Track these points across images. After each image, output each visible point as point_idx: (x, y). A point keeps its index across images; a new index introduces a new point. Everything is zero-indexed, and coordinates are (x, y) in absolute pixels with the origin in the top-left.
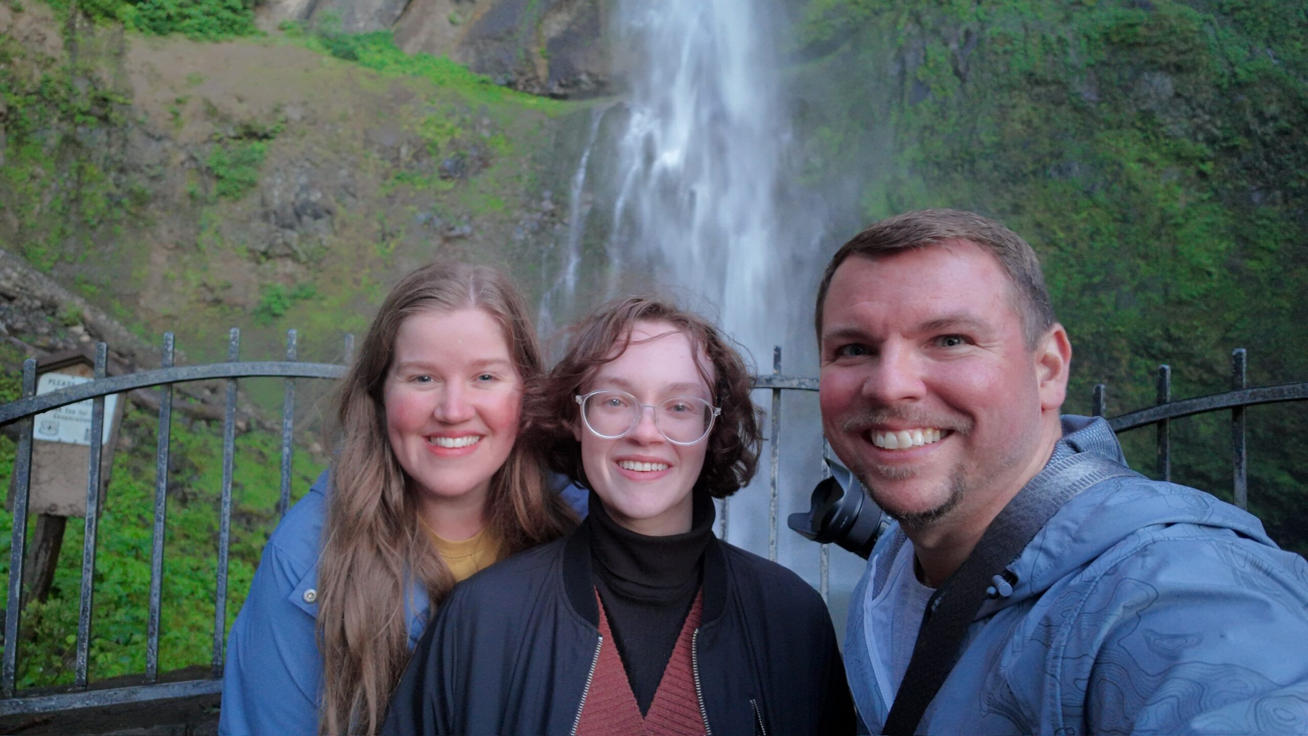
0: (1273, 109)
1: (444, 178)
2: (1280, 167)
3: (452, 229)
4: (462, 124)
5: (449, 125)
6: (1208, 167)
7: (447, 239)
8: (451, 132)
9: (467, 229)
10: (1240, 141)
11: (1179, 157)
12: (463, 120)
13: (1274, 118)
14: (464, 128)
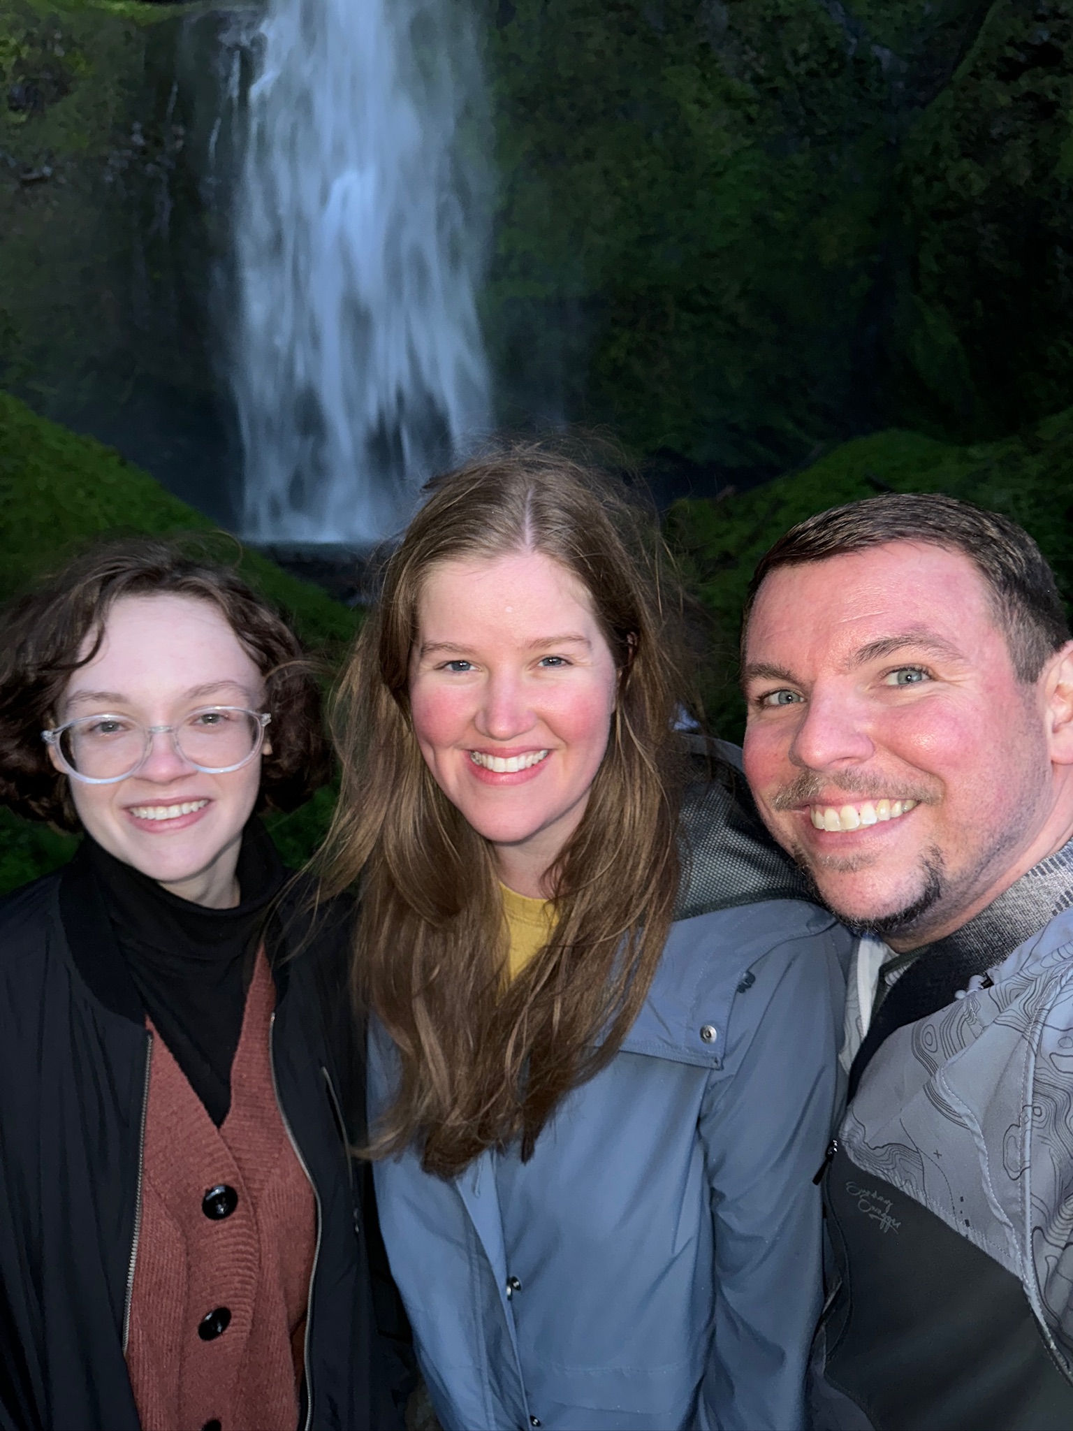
0: (803, 49)
1: (15, 109)
2: (810, 112)
3: (29, 171)
4: (29, 39)
5: (13, 42)
6: (753, 110)
7: (26, 183)
8: (17, 51)
9: (47, 170)
10: (780, 82)
11: (729, 98)
12: (29, 35)
13: (806, 58)
14: (32, 45)
